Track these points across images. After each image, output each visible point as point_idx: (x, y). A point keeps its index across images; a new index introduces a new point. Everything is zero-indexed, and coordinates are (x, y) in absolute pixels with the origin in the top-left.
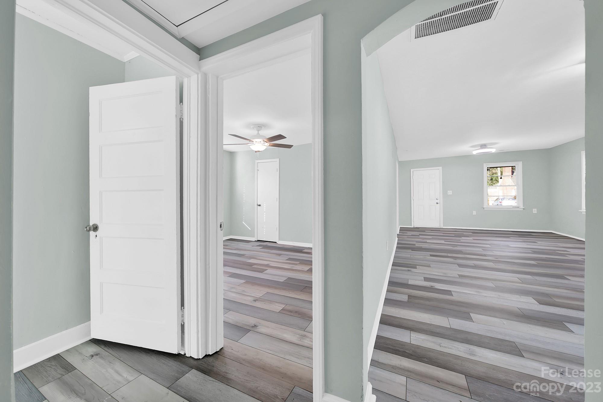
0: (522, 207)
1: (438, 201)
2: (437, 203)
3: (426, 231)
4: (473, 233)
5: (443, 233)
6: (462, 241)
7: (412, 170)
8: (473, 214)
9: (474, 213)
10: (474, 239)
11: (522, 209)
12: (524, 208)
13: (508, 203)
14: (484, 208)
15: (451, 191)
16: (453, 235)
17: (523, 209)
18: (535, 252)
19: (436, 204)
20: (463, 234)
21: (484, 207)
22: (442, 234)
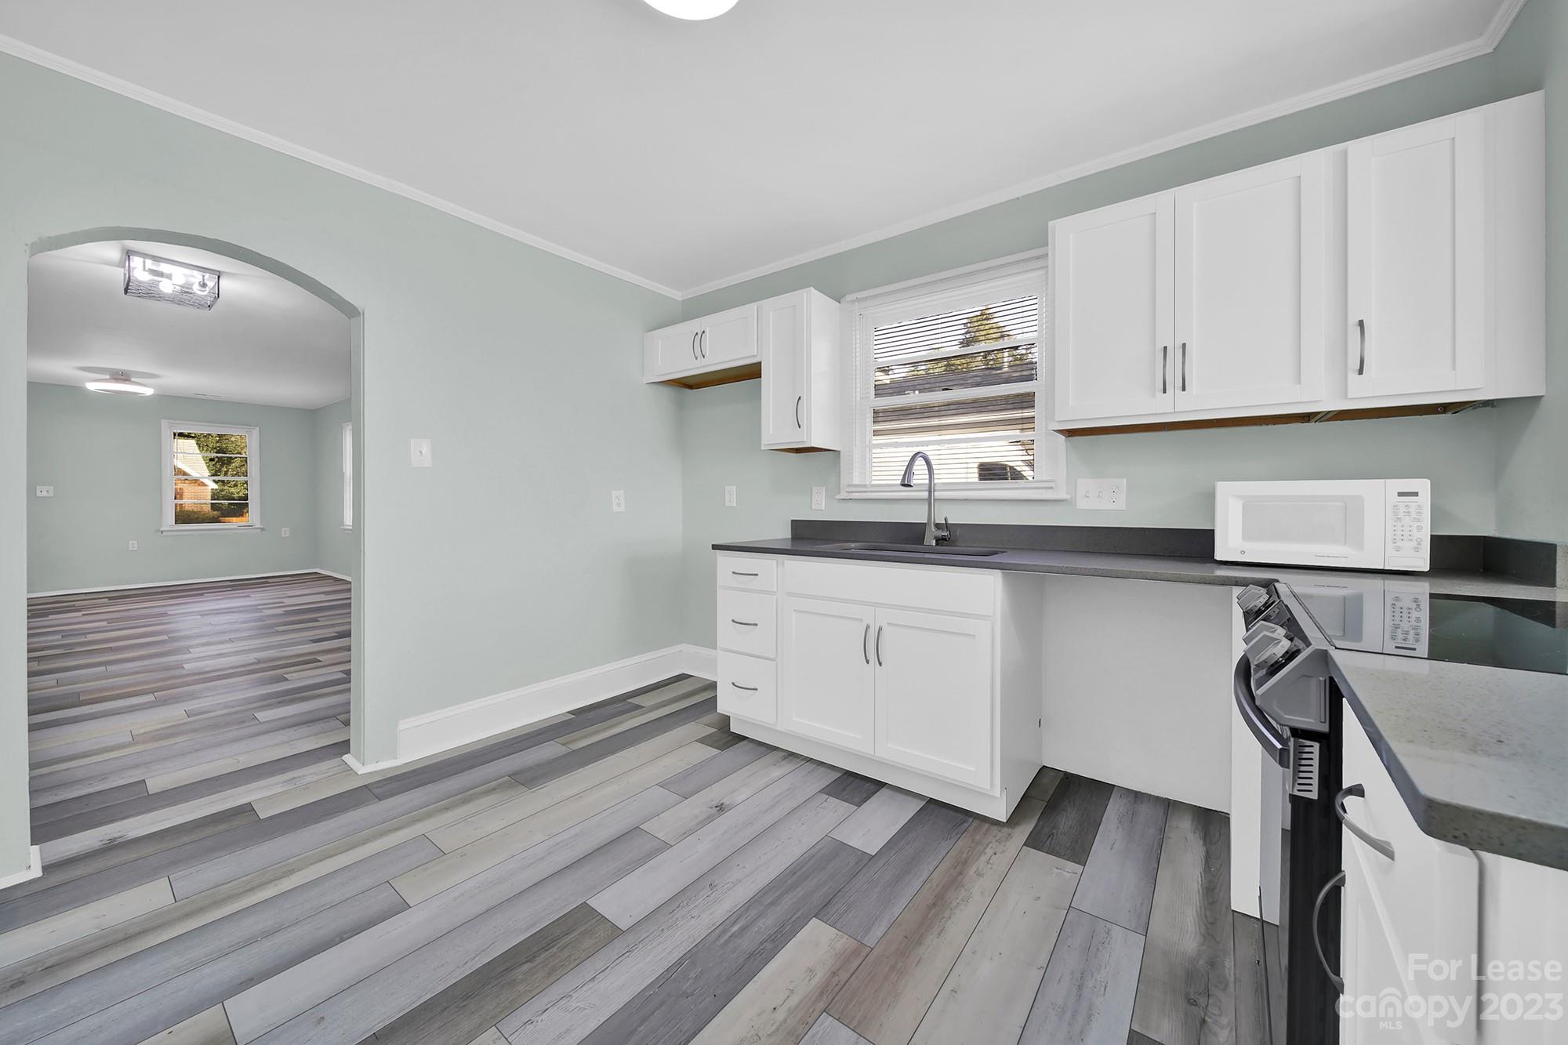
0: (258, 525)
8: (131, 549)
9: (133, 544)
11: (259, 531)
14: (162, 532)
15: (52, 487)
17: (261, 529)
21: (162, 529)
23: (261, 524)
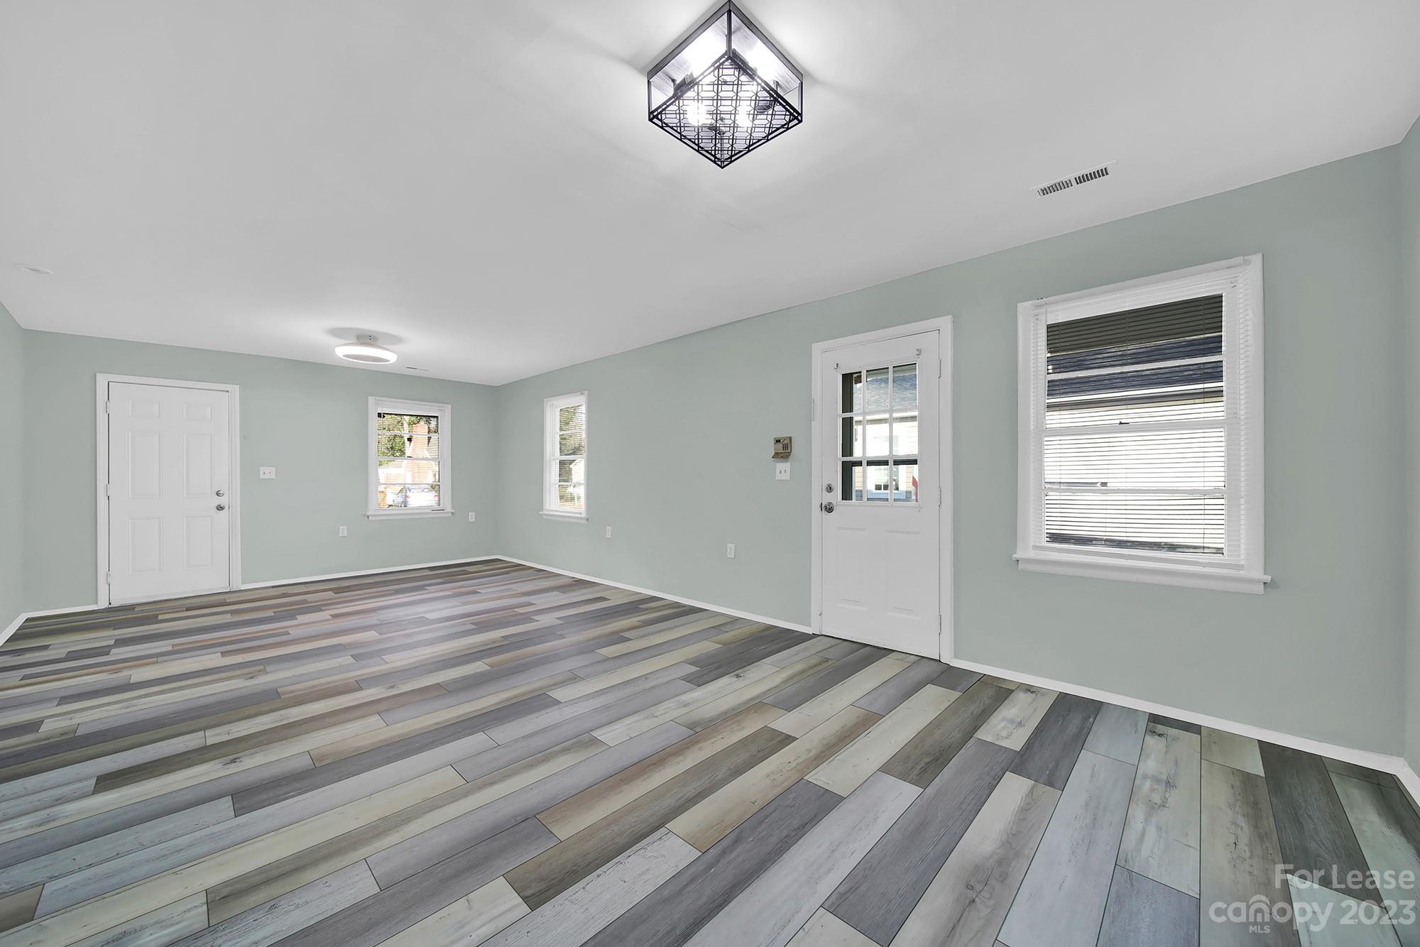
0: (449, 509)
1: (223, 501)
2: (220, 508)
3: (160, 617)
4: (336, 591)
5: (233, 612)
6: (295, 633)
7: (102, 380)
8: (341, 535)
9: (343, 530)
10: (335, 616)
11: (450, 515)
12: (453, 511)
13: (422, 500)
14: (368, 517)
15: (274, 469)
16: (269, 613)
17: (452, 513)
18: (482, 627)
19: (215, 509)
20: (305, 602)
21: (368, 514)
22: (228, 618)
23: (453, 509)
